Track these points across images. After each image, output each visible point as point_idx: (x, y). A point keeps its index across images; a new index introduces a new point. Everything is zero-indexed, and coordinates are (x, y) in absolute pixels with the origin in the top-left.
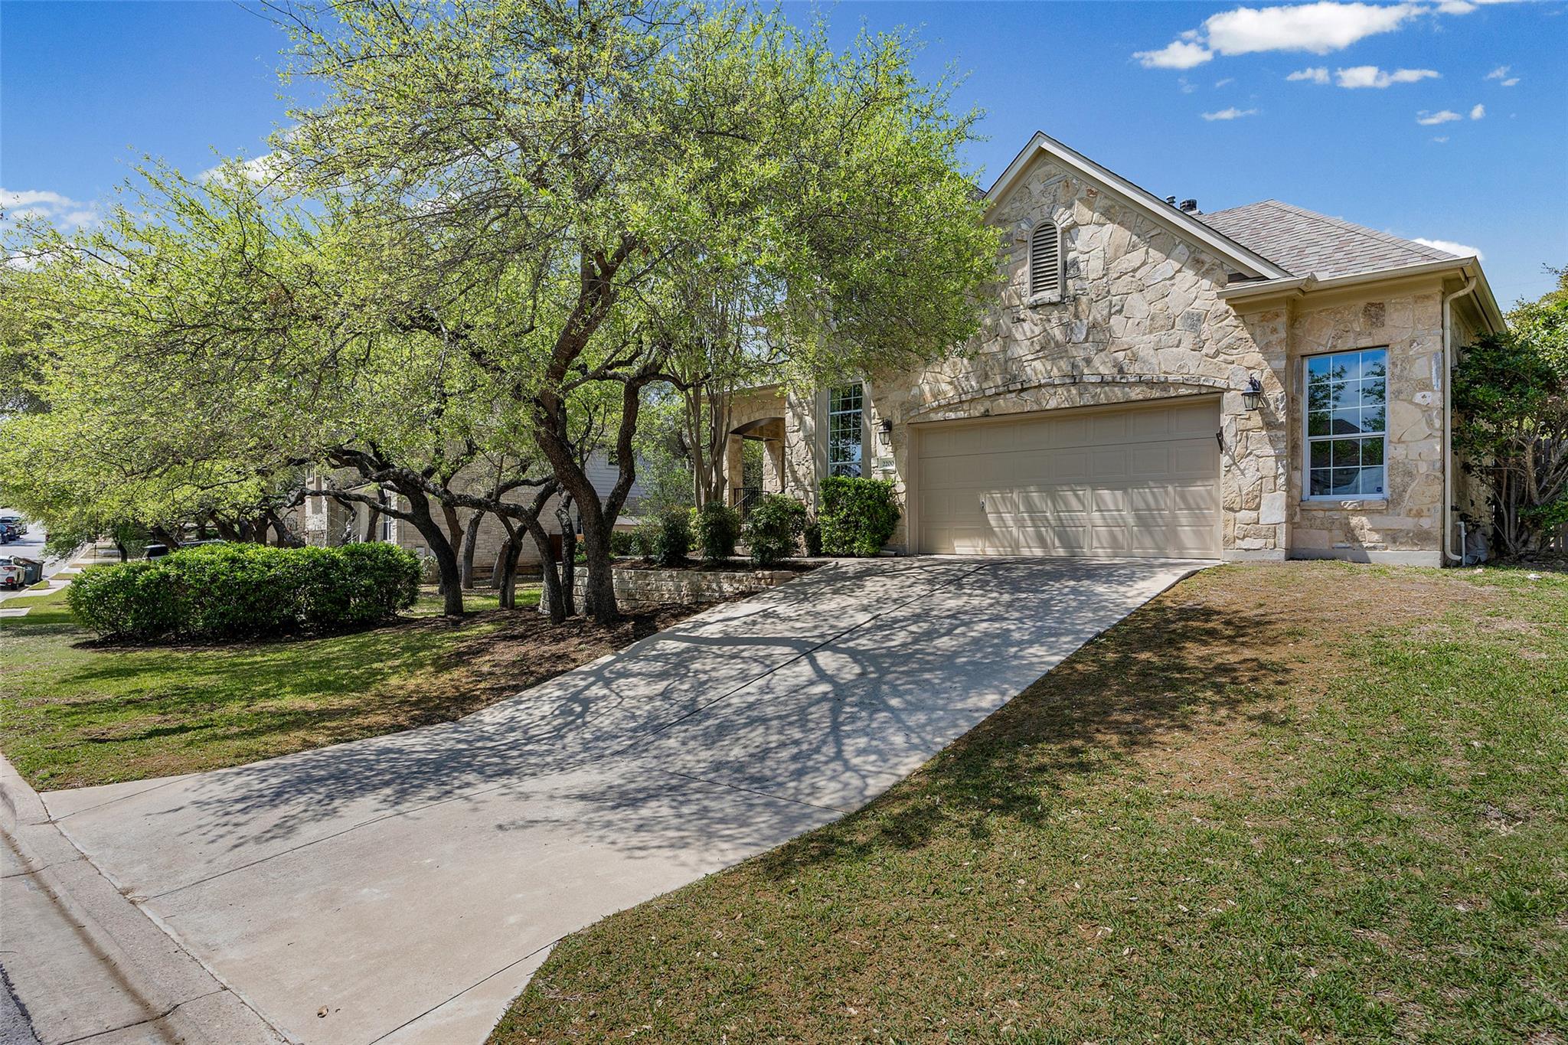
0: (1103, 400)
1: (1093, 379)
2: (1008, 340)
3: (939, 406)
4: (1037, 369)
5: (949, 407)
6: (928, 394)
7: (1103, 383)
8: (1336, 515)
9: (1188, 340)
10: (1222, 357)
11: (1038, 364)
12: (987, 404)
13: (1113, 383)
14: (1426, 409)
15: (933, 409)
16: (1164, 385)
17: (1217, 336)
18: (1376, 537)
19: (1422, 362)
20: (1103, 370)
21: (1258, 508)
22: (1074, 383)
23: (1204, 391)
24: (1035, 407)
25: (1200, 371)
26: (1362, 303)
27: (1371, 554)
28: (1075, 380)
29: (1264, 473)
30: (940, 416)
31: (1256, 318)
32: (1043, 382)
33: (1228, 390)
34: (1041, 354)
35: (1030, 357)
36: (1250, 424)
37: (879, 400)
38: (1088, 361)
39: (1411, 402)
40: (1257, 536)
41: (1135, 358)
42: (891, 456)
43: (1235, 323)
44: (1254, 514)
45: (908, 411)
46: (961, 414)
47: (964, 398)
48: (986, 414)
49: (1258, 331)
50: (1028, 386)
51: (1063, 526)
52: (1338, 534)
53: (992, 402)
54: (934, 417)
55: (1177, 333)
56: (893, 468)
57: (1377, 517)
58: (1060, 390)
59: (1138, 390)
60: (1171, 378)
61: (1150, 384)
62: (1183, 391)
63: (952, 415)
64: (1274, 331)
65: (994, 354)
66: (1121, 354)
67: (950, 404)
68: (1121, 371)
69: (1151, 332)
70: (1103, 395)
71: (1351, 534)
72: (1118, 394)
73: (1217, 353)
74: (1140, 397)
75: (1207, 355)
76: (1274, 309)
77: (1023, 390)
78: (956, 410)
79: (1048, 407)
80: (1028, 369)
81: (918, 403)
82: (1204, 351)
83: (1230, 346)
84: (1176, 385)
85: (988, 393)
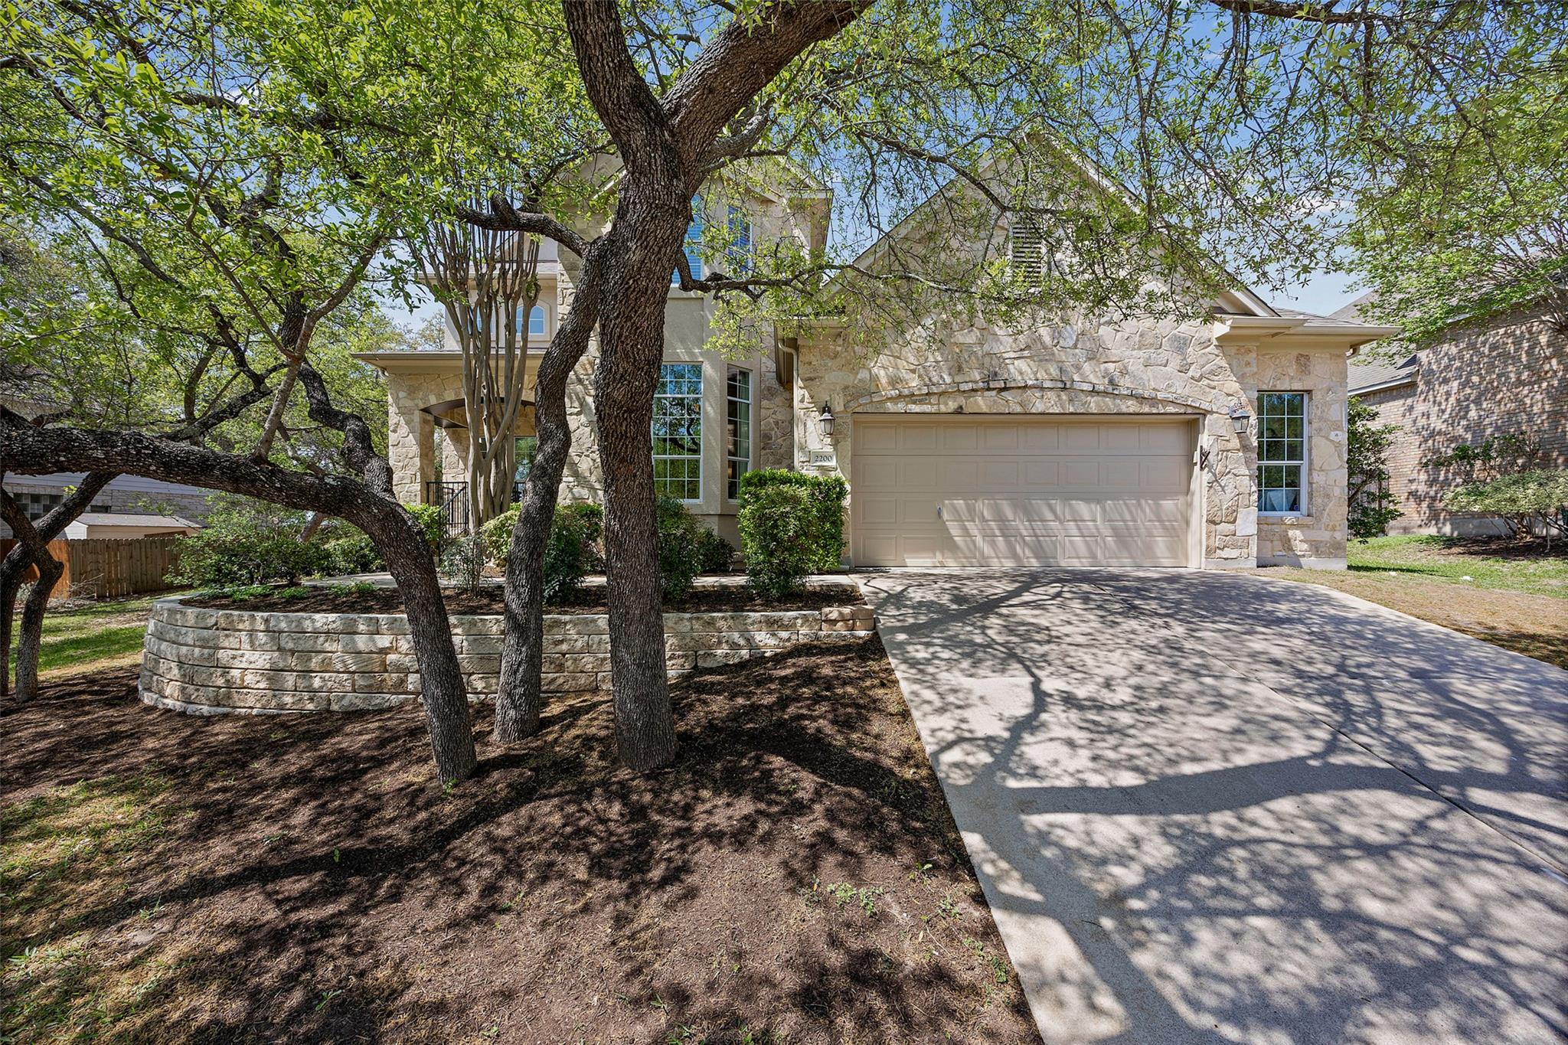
0: (1094, 409)
1: (1087, 387)
2: (985, 333)
3: (900, 396)
4: (1022, 370)
5: (912, 398)
6: (884, 381)
7: (1094, 392)
8: (1276, 528)
9: (1175, 362)
10: (1205, 382)
11: (1021, 364)
12: (961, 400)
13: (1105, 393)
14: (1338, 445)
15: (890, 399)
16: (1153, 401)
17: (1202, 361)
18: (1305, 546)
19: (1336, 406)
20: (1092, 378)
21: (1234, 522)
22: (1064, 389)
23: (1190, 411)
24: (1019, 409)
25: (1186, 391)
26: (1295, 353)
27: (1303, 561)
28: (1065, 387)
29: (1241, 490)
30: (901, 407)
31: (1233, 351)
32: (1030, 383)
33: (1211, 412)
34: (1026, 353)
35: (1012, 355)
36: (1230, 446)
37: (812, 379)
38: (1078, 368)
39: (1327, 439)
40: (1235, 546)
41: (1124, 372)
42: (829, 449)
43: (1216, 352)
44: (1231, 527)
45: (855, 397)
46: (927, 408)
47: (934, 389)
48: (959, 411)
49: (1235, 363)
50: (1013, 385)
51: (1036, 536)
52: (1278, 544)
53: (967, 398)
54: (890, 406)
55: (1164, 355)
56: (833, 463)
57: (1307, 531)
58: (1049, 394)
59: (1130, 403)
60: (1160, 396)
61: (1141, 399)
62: (1171, 409)
63: (915, 408)
64: (1248, 364)
65: (970, 345)
66: (1111, 366)
67: (913, 395)
68: (1111, 382)
69: (1140, 349)
70: (1094, 404)
71: (1287, 543)
72: (1110, 405)
73: (1201, 377)
74: (1131, 410)
75: (1192, 378)
76: (1249, 345)
77: (1005, 389)
78: (921, 402)
79: (1034, 411)
80: (1011, 367)
81: (870, 389)
82: (1190, 374)
83: (1212, 373)
84: (1165, 402)
85: (964, 387)
